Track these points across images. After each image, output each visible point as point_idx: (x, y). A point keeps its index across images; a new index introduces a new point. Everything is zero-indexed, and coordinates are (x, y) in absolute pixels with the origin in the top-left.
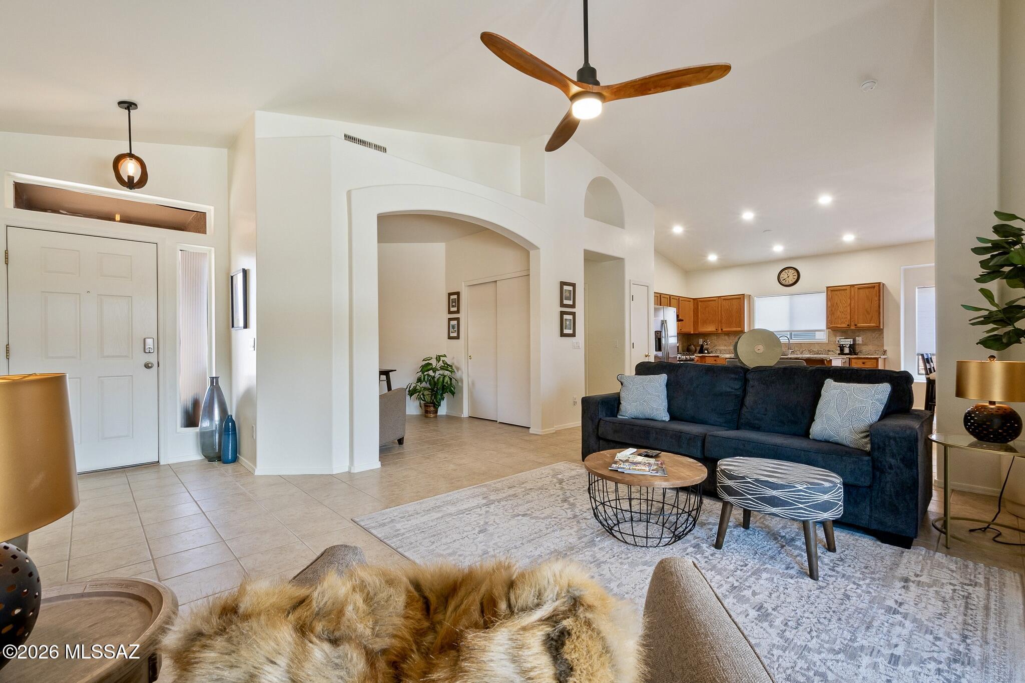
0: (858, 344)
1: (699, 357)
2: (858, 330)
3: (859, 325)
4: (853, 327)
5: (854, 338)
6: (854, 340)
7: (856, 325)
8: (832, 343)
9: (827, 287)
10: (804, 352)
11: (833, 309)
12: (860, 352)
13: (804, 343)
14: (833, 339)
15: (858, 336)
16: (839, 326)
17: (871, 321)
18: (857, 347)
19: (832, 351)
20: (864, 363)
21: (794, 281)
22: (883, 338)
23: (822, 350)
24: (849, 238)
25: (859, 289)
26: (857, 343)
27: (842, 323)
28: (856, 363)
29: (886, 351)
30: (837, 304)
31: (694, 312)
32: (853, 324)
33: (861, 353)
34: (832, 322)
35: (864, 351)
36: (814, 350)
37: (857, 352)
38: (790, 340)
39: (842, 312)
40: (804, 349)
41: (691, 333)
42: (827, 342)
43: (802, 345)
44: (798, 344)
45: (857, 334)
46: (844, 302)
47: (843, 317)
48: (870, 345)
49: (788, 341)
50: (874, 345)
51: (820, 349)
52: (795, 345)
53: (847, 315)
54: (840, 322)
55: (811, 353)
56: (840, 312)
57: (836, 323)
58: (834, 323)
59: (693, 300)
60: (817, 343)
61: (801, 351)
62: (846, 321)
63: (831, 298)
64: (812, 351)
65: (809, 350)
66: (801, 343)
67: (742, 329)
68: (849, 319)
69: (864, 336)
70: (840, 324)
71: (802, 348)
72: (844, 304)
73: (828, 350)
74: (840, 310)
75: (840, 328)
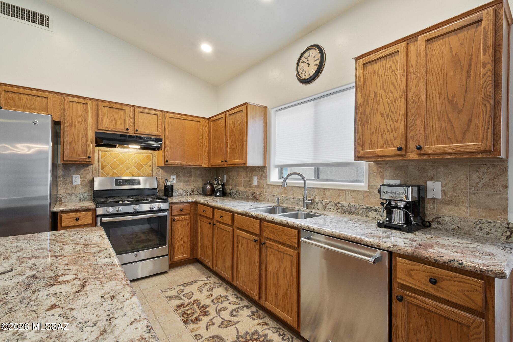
0: (433, 200)
2: (433, 162)
4: (413, 155)
5: (420, 183)
6: (422, 189)
7: (419, 148)
8: (374, 193)
9: (357, 59)
11: (368, 111)
12: (437, 219)
13: (329, 189)
14: (378, 183)
15: (433, 179)
16: (379, 151)
17: (465, 133)
18: (429, 206)
19: (376, 211)
20: (433, 282)
22: (506, 187)
23: (357, 205)
26: (430, 195)
27: (387, 143)
28: (409, 273)
30: (375, 94)
32: (412, 145)
33: (439, 223)
34: (364, 143)
35: (447, 219)
36: (344, 204)
37: (429, 219)
38: (307, 182)
39: (388, 116)
40: (329, 201)
41: (203, 166)
42: (366, 189)
43: (327, 191)
44: (320, 191)
45: (430, 174)
46: (392, 88)
47: (389, 127)
48: (464, 208)
49: (303, 182)
50: (475, 210)
51: (353, 204)
52: (316, 190)
53: (397, 122)
54: (381, 142)
55: (339, 210)
56: (383, 116)
57: (374, 144)
58: (370, 144)
59: (207, 121)
60: (348, 190)
61: (324, 204)
62: (395, 139)
63: (364, 83)
64: (340, 205)
65: (335, 204)
66: (325, 189)
67: (245, 163)
68: (402, 133)
69: (447, 180)
70: (382, 147)
71: (327, 199)
72: (391, 92)
73: (368, 207)
74: (383, 110)
75: (381, 156)
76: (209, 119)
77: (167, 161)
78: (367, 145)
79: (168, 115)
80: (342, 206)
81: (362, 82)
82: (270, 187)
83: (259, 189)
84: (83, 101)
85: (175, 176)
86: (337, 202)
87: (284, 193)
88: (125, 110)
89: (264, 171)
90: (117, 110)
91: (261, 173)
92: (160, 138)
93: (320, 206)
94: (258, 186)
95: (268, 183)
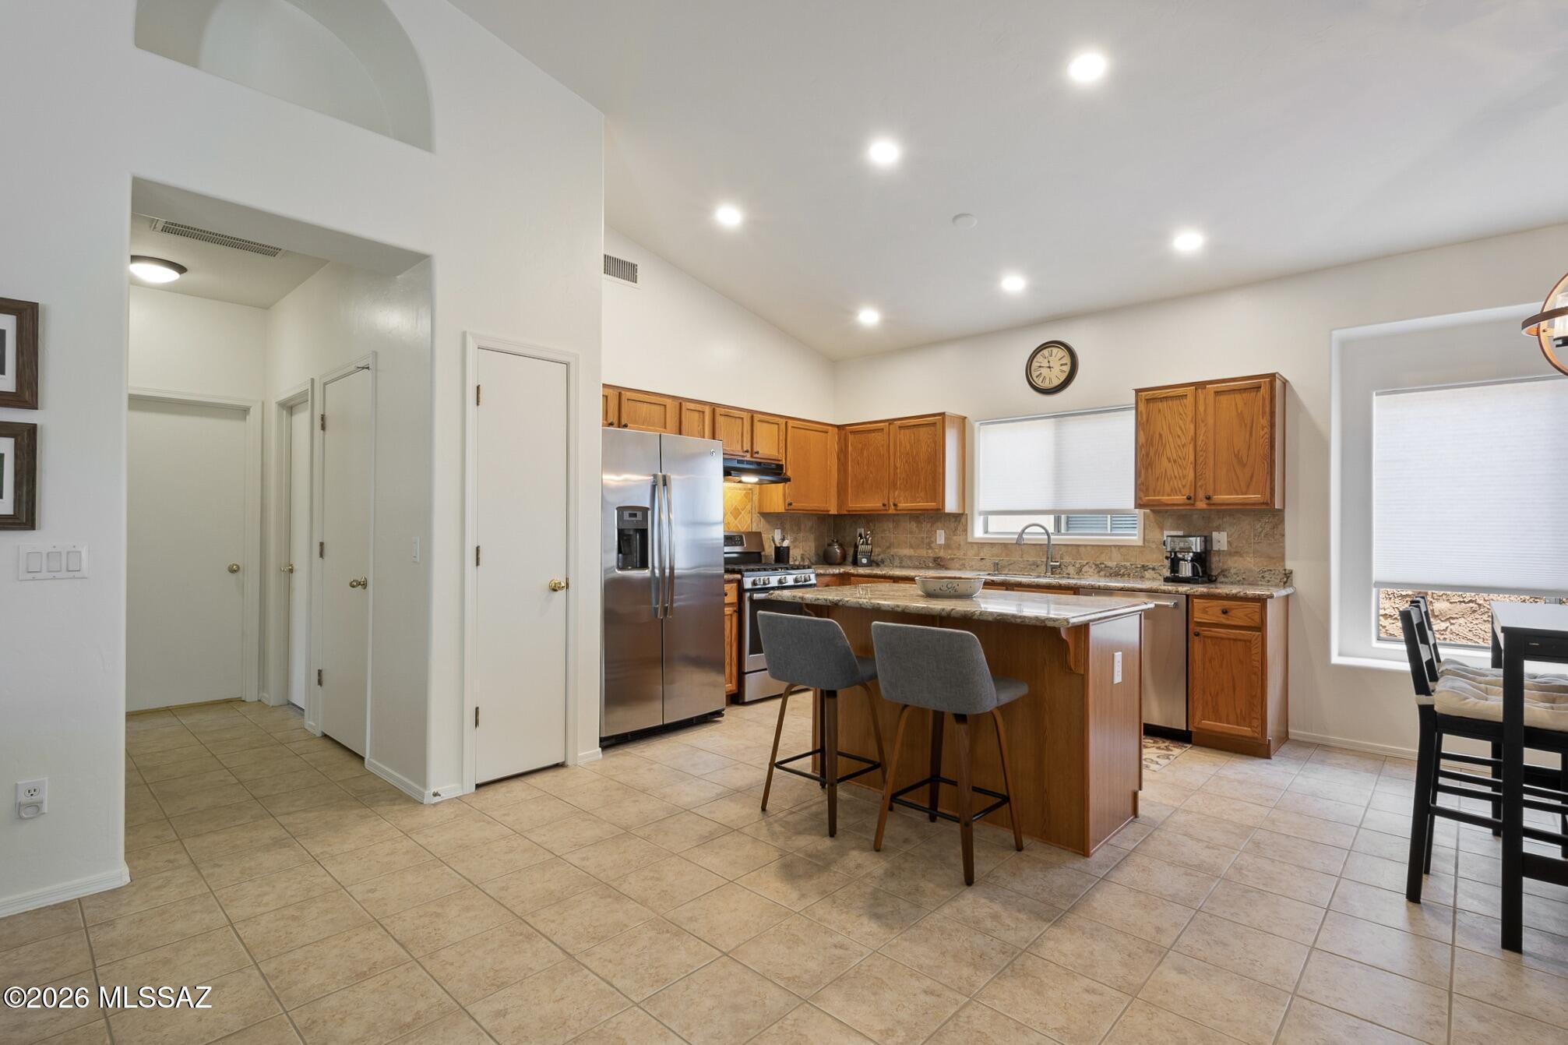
0: (1219, 551)
1: (834, 575)
2: (1219, 511)
3: (1218, 499)
4: (1202, 505)
5: (1206, 534)
6: (1207, 541)
7: (1208, 498)
8: (1154, 546)
9: (1138, 391)
10: (1084, 569)
11: (1152, 453)
12: (1224, 572)
13: (1086, 546)
14: (1156, 535)
15: (1219, 529)
16: (1165, 498)
17: (1248, 486)
18: (1214, 559)
19: (1154, 569)
20: (1225, 612)
21: (1063, 377)
22: (1283, 535)
23: (1129, 564)
24: (1188, 242)
25: (1217, 393)
26: (1215, 547)
27: (1174, 491)
28: (1204, 611)
29: (1291, 573)
30: (1160, 435)
31: (839, 459)
32: (1201, 494)
33: (1225, 576)
34: (1147, 489)
35: (1233, 571)
36: (1109, 564)
37: (1214, 573)
38: (1052, 537)
39: (1175, 461)
40: (1085, 562)
41: (830, 513)
42: (1141, 543)
43: (1080, 548)
44: (1070, 548)
45: (1216, 524)
46: (1180, 433)
47: (1176, 474)
48: (1248, 559)
49: (1046, 537)
50: (1258, 560)
51: (1123, 564)
52: (1063, 548)
53: (1185, 469)
54: (1168, 489)
55: (1102, 573)
56: (1170, 461)
57: (1159, 492)
58: (1154, 492)
59: (836, 429)
60: (1115, 546)
61: (1078, 566)
62: (1184, 486)
63: (1147, 420)
64: (1103, 566)
65: (1096, 565)
66: (1079, 546)
67: (941, 507)
68: (1191, 481)
69: (1233, 530)
70: (1169, 495)
71: (1082, 559)
72: (1179, 436)
73: (1143, 566)
74: (1169, 455)
75: (1167, 505)
76: (838, 427)
77: (790, 504)
78: (1151, 492)
79: (791, 423)
80: (1106, 567)
81: (1145, 419)
82: (975, 546)
83: (950, 552)
84: (699, 407)
85: (780, 530)
86: (1098, 562)
87: (1004, 554)
88: (742, 419)
89: (960, 521)
90: (733, 420)
91: (953, 525)
92: (781, 463)
93: (1071, 570)
94: (947, 546)
95: (970, 540)
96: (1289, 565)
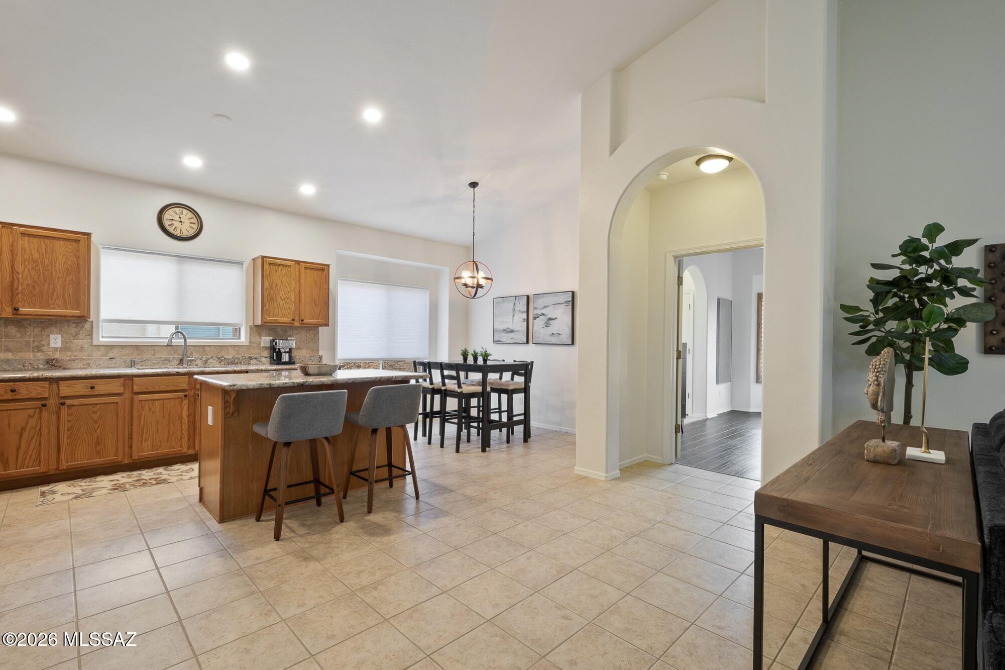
3: (306, 321)
5: (285, 338)
7: (303, 321)
8: (256, 346)
9: (263, 258)
10: (209, 361)
11: (271, 293)
13: (209, 346)
14: (253, 340)
15: (290, 336)
16: (279, 319)
17: (319, 316)
19: (256, 359)
21: (192, 231)
22: (318, 339)
23: (240, 356)
24: (307, 190)
25: (306, 268)
27: (284, 316)
29: (322, 357)
30: (276, 284)
32: (297, 318)
34: (269, 313)
35: (297, 357)
36: (228, 357)
38: (187, 340)
39: (284, 300)
40: (210, 356)
42: (247, 344)
43: (206, 348)
44: (198, 348)
45: (289, 333)
46: (287, 284)
47: (285, 306)
48: (304, 351)
49: (183, 340)
50: (308, 351)
51: (237, 356)
52: (192, 348)
53: (290, 304)
54: (280, 314)
55: (222, 363)
56: (281, 299)
57: (276, 316)
58: (273, 314)
60: (231, 346)
61: (204, 359)
62: (289, 314)
64: (223, 358)
65: (218, 358)
66: (204, 346)
67: (86, 315)
68: (293, 311)
69: (297, 337)
70: (281, 318)
71: (206, 354)
72: (286, 287)
73: (250, 357)
74: (281, 296)
75: (280, 323)
78: (271, 315)
80: (225, 359)
81: (268, 274)
82: (103, 349)
83: (69, 353)
86: (220, 356)
87: (135, 354)
89: (82, 327)
91: (73, 330)
93: (199, 362)
94: (65, 348)
95: (95, 343)
96: (321, 353)
